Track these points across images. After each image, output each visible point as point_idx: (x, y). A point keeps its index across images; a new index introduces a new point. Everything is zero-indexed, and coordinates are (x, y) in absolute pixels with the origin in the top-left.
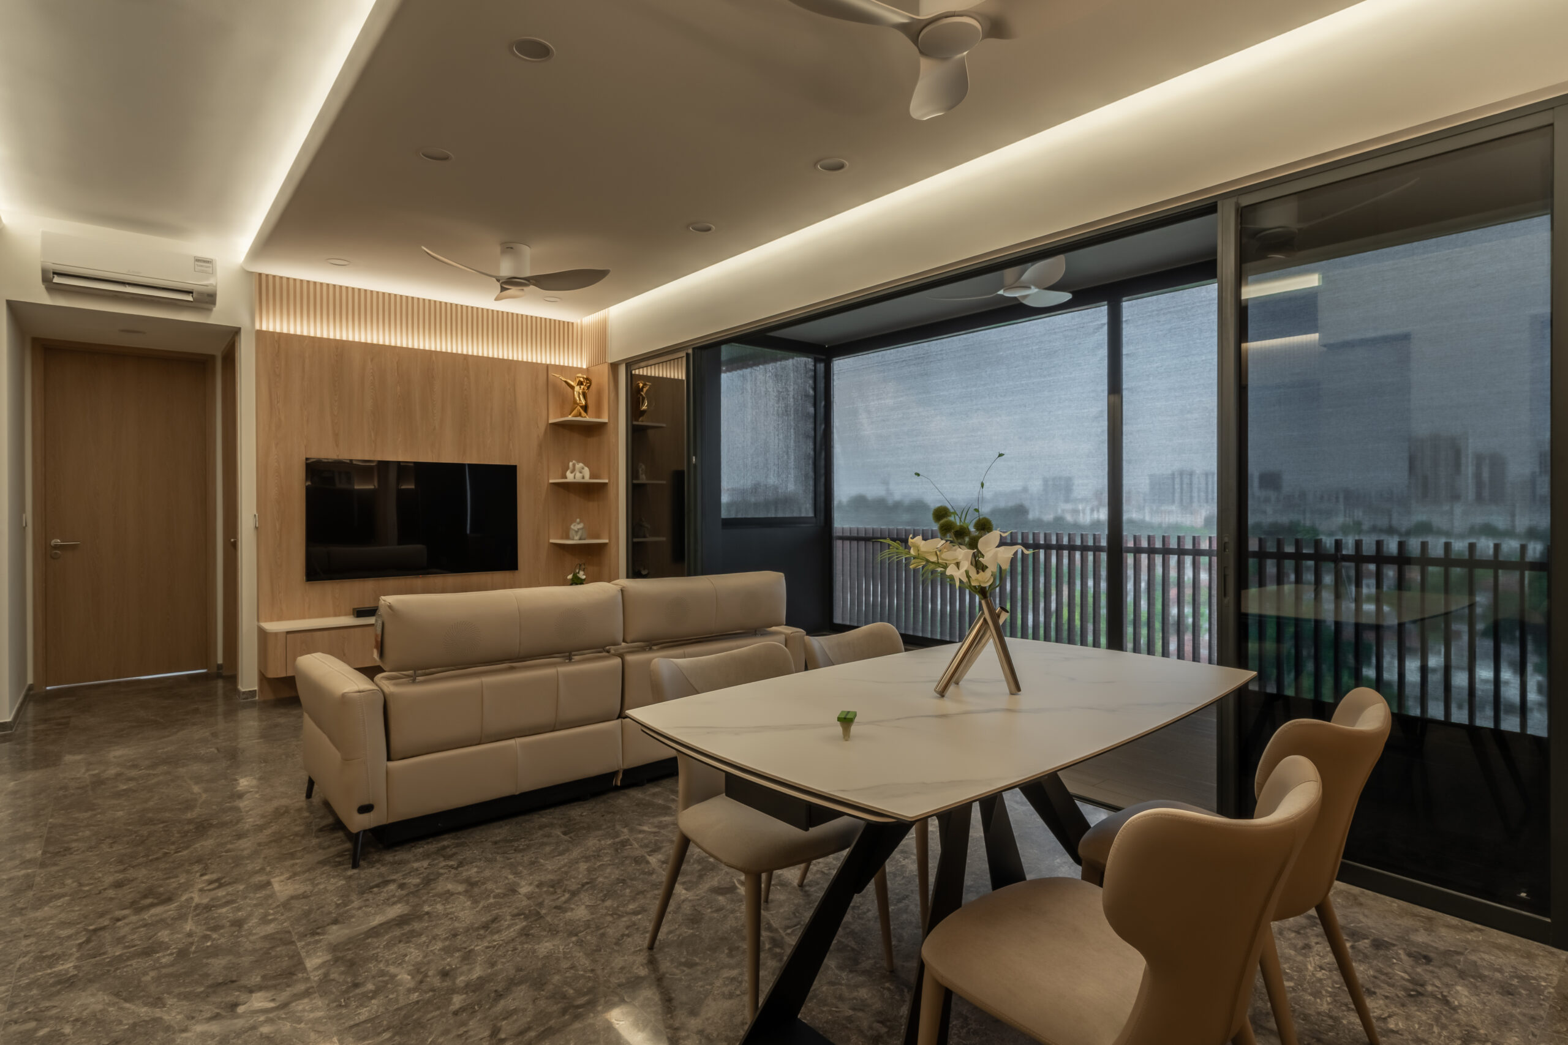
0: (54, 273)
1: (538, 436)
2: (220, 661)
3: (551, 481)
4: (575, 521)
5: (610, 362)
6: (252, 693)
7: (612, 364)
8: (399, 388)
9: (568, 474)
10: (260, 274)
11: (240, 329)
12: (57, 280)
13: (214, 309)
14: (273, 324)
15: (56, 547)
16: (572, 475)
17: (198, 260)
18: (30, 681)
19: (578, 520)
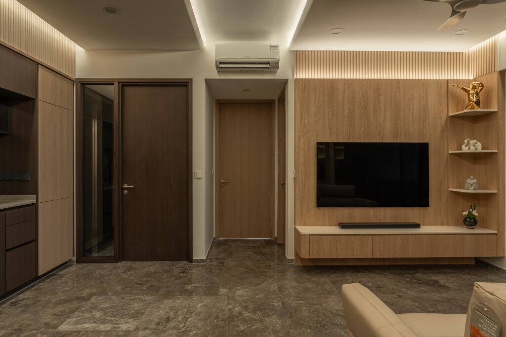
0: (220, 63)
1: (441, 125)
2: (276, 236)
3: (450, 152)
4: (469, 178)
5: (499, 70)
6: (292, 260)
7: (500, 72)
8: (362, 102)
9: (463, 147)
10: (297, 51)
11: (288, 80)
12: (221, 66)
13: (278, 71)
14: (302, 75)
15: (222, 183)
16: (467, 148)
17: (272, 46)
18: (214, 236)
19: (472, 177)
